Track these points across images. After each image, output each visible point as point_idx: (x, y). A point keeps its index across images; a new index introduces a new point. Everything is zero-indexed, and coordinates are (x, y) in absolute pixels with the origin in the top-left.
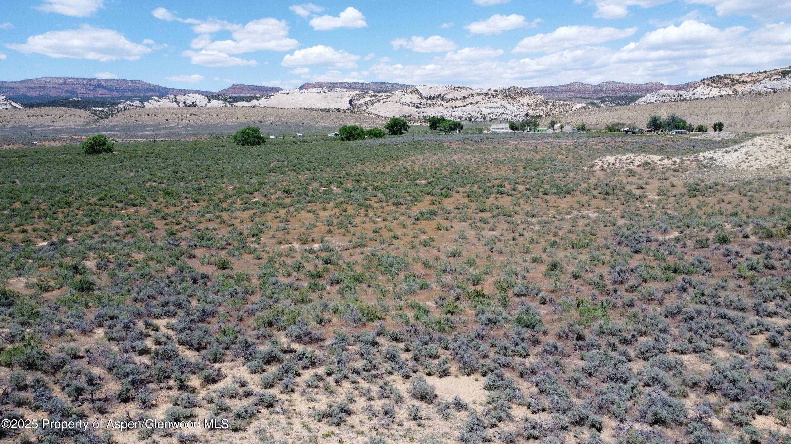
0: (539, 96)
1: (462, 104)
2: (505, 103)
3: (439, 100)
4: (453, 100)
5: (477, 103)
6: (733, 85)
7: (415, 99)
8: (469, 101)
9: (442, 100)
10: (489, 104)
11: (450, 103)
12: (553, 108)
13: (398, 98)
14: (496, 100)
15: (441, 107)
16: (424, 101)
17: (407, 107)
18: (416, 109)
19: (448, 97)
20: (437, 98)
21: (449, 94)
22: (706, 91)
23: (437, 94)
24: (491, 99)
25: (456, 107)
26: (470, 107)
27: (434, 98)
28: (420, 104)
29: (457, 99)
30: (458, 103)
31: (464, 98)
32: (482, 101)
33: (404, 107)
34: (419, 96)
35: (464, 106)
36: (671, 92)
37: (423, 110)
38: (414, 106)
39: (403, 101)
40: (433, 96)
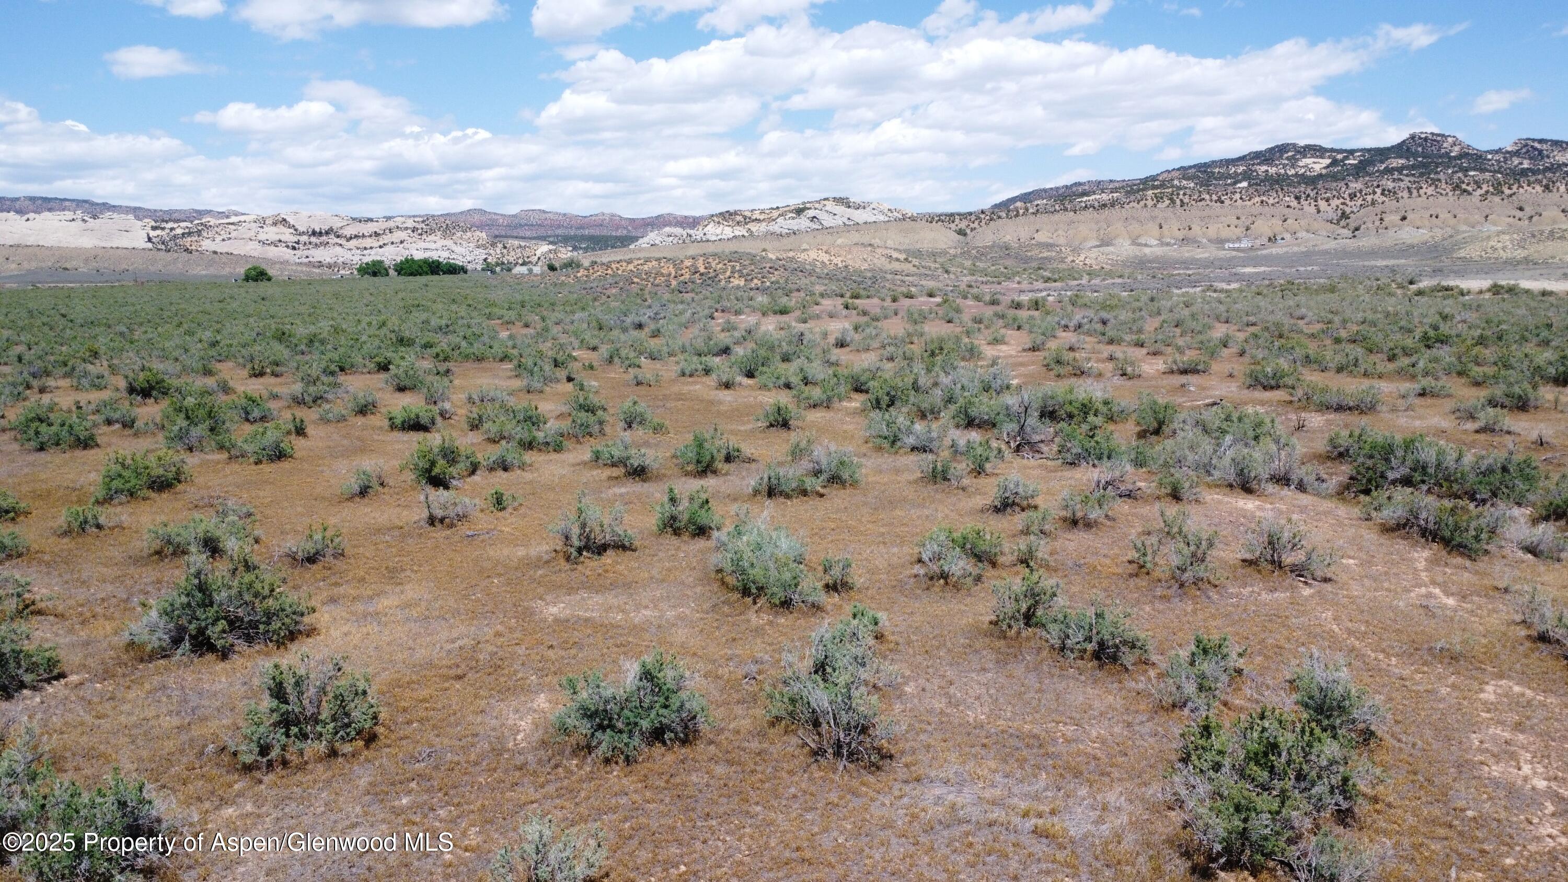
0: (478, 233)
1: (376, 244)
2: (449, 243)
3: (332, 236)
4: (356, 236)
5: (402, 242)
6: (746, 223)
7: (287, 235)
8: (387, 238)
9: (338, 237)
10: (422, 245)
11: (354, 243)
12: (505, 251)
13: (252, 234)
14: (432, 237)
15: (338, 249)
16: (304, 238)
17: (272, 248)
18: (293, 252)
19: (348, 232)
20: (327, 233)
21: (348, 228)
22: (719, 231)
23: (325, 227)
24: (424, 236)
25: (365, 249)
26: (389, 249)
27: (320, 234)
28: (298, 243)
29: (364, 236)
30: (368, 242)
31: (377, 234)
32: (410, 240)
33: (268, 248)
34: (292, 231)
35: (381, 247)
36: (678, 231)
37: (306, 253)
38: (287, 247)
39: (262, 237)
40: (318, 230)
